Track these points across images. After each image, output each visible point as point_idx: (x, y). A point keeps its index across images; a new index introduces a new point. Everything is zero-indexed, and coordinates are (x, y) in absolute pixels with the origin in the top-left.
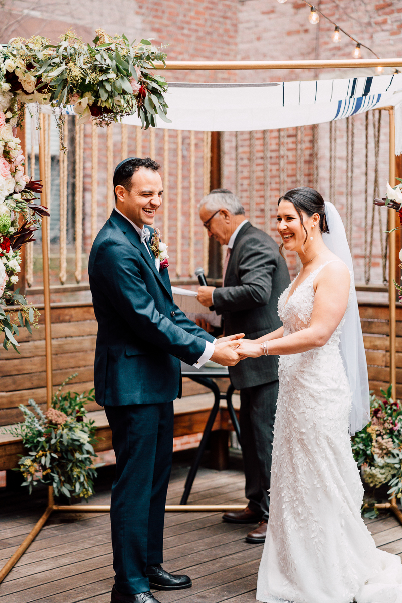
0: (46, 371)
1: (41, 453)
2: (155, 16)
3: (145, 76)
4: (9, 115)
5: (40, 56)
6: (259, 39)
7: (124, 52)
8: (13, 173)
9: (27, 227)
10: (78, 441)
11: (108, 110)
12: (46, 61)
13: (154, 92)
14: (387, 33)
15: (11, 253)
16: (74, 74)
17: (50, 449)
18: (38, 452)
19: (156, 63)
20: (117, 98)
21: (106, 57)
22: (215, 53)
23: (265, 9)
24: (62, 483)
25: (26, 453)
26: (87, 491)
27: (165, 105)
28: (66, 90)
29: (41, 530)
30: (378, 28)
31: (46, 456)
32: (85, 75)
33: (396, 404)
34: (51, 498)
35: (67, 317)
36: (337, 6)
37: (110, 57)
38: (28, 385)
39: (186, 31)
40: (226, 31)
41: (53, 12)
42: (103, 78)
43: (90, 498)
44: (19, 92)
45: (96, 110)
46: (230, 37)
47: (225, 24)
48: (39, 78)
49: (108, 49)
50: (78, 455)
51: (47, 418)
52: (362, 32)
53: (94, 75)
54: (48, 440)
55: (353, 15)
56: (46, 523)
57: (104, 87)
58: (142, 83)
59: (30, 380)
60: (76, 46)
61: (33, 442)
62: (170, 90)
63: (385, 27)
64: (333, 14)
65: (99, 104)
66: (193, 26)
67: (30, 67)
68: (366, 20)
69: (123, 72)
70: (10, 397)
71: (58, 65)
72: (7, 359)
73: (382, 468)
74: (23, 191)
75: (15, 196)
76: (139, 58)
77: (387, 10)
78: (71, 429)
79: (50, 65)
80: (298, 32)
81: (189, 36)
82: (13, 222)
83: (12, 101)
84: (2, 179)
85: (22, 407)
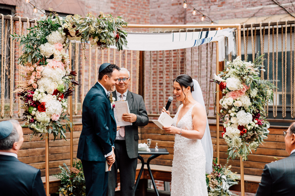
0: (71, 152)
1: (68, 186)
3: (119, 30)
4: (64, 45)
5: (78, 23)
6: (159, 7)
7: (111, 21)
8: (65, 68)
9: (70, 89)
11: (103, 44)
12: (80, 24)
13: (122, 36)
14: (217, 6)
15: (64, 100)
16: (92, 30)
17: (72, 184)
18: (67, 186)
19: (123, 25)
20: (108, 39)
21: (104, 23)
22: (139, 13)
25: (62, 186)
27: (126, 42)
28: (88, 35)
30: (213, 4)
31: (71, 187)
32: (96, 30)
33: (219, 166)
35: (78, 129)
37: (106, 23)
38: (61, 158)
39: (126, 3)
40: (144, 3)
42: (103, 31)
44: (68, 36)
45: (99, 43)
46: (146, 6)
48: (77, 32)
49: (105, 20)
50: (84, 187)
51: (71, 171)
52: (205, 5)
53: (99, 30)
57: (103, 35)
58: (117, 33)
59: (62, 156)
60: (92, 19)
61: (65, 181)
62: (128, 35)
63: (216, 3)
65: (101, 41)
67: (74, 26)
69: (110, 29)
71: (85, 26)
73: (213, 192)
74: (69, 75)
75: (66, 77)
76: (117, 23)
78: (81, 176)
79: (82, 26)
80: (177, 4)
82: (65, 88)
83: (65, 39)
84: (61, 70)
85: (60, 167)
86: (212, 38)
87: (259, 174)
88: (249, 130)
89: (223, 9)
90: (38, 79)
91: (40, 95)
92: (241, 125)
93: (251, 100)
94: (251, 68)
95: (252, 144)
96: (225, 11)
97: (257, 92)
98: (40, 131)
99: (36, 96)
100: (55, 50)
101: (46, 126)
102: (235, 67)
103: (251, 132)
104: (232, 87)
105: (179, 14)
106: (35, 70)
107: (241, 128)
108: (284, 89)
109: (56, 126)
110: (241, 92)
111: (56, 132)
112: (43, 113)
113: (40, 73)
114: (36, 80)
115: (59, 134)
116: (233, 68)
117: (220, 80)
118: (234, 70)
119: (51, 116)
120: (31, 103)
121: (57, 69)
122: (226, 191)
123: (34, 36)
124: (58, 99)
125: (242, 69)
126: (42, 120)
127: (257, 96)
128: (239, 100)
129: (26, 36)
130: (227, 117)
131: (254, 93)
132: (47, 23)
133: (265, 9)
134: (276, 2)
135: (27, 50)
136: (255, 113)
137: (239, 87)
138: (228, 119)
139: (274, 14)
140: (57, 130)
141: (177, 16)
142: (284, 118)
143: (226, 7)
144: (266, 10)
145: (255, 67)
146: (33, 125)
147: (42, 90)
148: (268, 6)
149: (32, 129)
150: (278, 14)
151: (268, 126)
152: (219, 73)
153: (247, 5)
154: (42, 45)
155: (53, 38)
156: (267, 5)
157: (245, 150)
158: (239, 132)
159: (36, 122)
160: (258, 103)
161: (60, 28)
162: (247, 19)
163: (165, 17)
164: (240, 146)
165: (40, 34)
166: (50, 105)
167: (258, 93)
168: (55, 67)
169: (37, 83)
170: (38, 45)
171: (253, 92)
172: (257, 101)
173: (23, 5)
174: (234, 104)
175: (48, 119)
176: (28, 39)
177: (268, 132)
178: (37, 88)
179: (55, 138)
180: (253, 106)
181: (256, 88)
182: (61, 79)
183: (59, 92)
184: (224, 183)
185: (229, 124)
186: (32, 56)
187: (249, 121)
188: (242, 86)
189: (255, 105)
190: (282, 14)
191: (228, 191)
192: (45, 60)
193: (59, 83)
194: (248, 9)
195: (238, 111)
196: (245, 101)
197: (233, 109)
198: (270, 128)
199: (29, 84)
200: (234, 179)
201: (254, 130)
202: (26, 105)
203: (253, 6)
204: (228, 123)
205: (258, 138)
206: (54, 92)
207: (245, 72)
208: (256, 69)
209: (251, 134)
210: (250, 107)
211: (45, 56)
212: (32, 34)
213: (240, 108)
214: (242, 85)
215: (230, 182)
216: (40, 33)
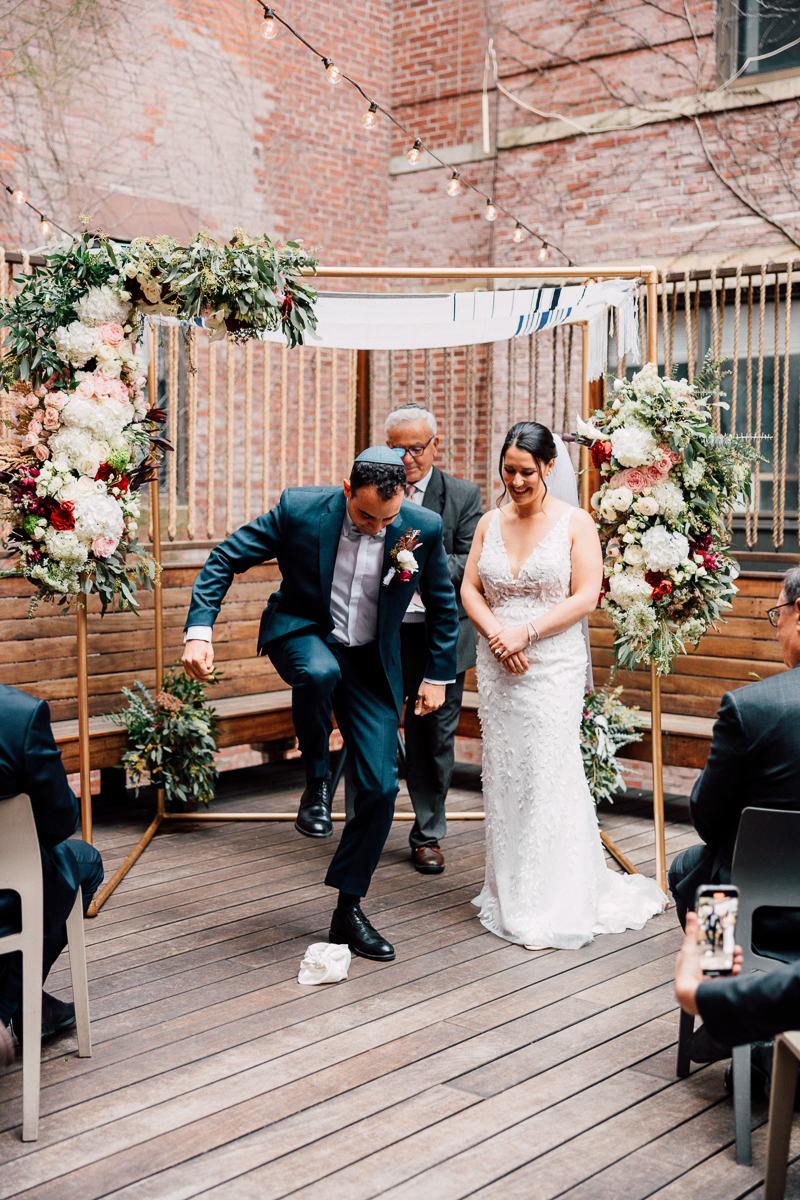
0: (156, 648)
1: (150, 746)
2: (280, 195)
3: (291, 284)
4: (128, 329)
5: (168, 260)
6: (415, 226)
7: (267, 257)
8: (133, 398)
9: (147, 463)
10: (196, 732)
11: (245, 325)
12: (175, 266)
13: (302, 303)
14: (583, 222)
15: (129, 495)
16: (209, 282)
17: (161, 741)
18: (146, 745)
19: (304, 269)
20: (259, 311)
21: (246, 261)
22: (358, 243)
23: (424, 187)
24: (176, 784)
25: (132, 747)
26: (207, 793)
27: (315, 320)
28: (199, 300)
29: (150, 841)
30: (571, 216)
31: (157, 750)
32: (222, 283)
34: (161, 803)
35: (178, 582)
36: (518, 185)
37: (251, 262)
38: (130, 665)
39: (320, 215)
40: (373, 214)
41: (148, 188)
42: (243, 286)
43: (212, 801)
44: (140, 301)
45: (233, 324)
46: (379, 222)
47: (372, 205)
48: (166, 287)
49: (248, 252)
50: (196, 750)
51: (157, 703)
52: (550, 219)
53: (232, 284)
54: (159, 731)
55: (538, 197)
56: (157, 833)
57: (243, 298)
58: (287, 293)
59: (132, 659)
60: (211, 249)
61: (140, 733)
62: (320, 300)
63: (580, 214)
64: (513, 196)
65: (237, 317)
66: (330, 208)
67: (155, 272)
68: (555, 204)
69: (265, 279)
70: (108, 679)
71: (189, 271)
72: (102, 633)
74: (143, 421)
75: (134, 426)
76: (285, 263)
77: (583, 191)
78: (187, 717)
79: (179, 271)
80: (467, 218)
81: (324, 221)
82: (131, 458)
83: (132, 313)
84: (120, 405)
85: (126, 691)
86: (570, 309)
87: (702, 712)
88: (677, 584)
89: (600, 232)
90: (51, 432)
91: (57, 479)
92: (654, 570)
93: (687, 498)
94: (687, 401)
95: (687, 627)
96: (607, 238)
97: (703, 471)
98: (60, 588)
99: (47, 483)
100: (99, 344)
101: (78, 573)
102: (638, 395)
103: (685, 591)
104: (629, 455)
105: (473, 247)
106: (42, 405)
107: (654, 578)
108: (780, 465)
109: (107, 573)
110: (655, 471)
111: (108, 590)
112: (68, 534)
113: (55, 413)
114: (46, 435)
115: (117, 596)
116: (634, 398)
117: (595, 434)
118: (637, 405)
119: (91, 541)
120: (30, 505)
121: (108, 403)
122: (606, 762)
123: (38, 300)
124: (110, 493)
125: (660, 401)
126: (65, 554)
127: (704, 481)
128: (651, 494)
129: (13, 303)
130: (614, 545)
131: (695, 474)
132: (74, 263)
133: (724, 230)
134: (757, 209)
135: (17, 343)
136: (697, 533)
137: (650, 457)
138: (615, 551)
139: (750, 246)
140: (110, 585)
141: (468, 253)
142: (777, 550)
143: (609, 226)
144: (727, 234)
145: (698, 397)
146: (39, 571)
147: (62, 464)
148: (734, 222)
149: (37, 581)
150: (763, 246)
151: (735, 573)
152: (591, 415)
153: (673, 218)
154: (61, 329)
155: (92, 307)
156: (731, 217)
157: (666, 646)
158: (649, 590)
159: (46, 561)
160: (707, 504)
161: (113, 278)
162: (672, 259)
163: (431, 255)
164: (650, 633)
165: (52, 292)
166: (89, 509)
167: (706, 475)
168: (100, 397)
169: (47, 445)
170: (49, 328)
171: (690, 471)
172: (704, 498)
173: (17, 217)
174: (635, 507)
175: (82, 552)
176: (20, 312)
177: (734, 589)
178: (50, 460)
179: (105, 608)
180: (691, 514)
181: (702, 459)
182: (119, 433)
183: (114, 471)
184: (602, 738)
185: (618, 567)
186: (31, 364)
187: (680, 557)
188: (659, 454)
189: (697, 510)
190: (772, 245)
191: (612, 760)
192: (72, 376)
193: (113, 444)
194: (673, 230)
195: (648, 528)
196: (667, 498)
197: (632, 523)
198: (741, 578)
199: (26, 446)
200: (629, 726)
201: (692, 584)
202: (15, 509)
203: (690, 220)
204: (616, 564)
205: (705, 608)
206: (100, 470)
207: (670, 410)
208: (703, 402)
209: (683, 595)
210: (681, 515)
211: (70, 364)
212: (29, 296)
213: (652, 519)
214: (661, 450)
215: (619, 736)
216: (54, 291)
